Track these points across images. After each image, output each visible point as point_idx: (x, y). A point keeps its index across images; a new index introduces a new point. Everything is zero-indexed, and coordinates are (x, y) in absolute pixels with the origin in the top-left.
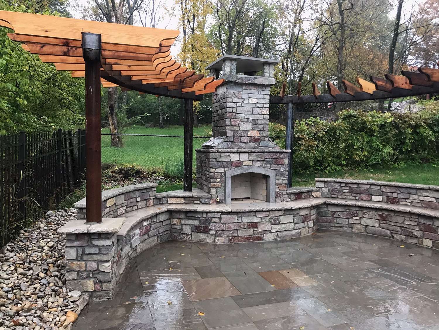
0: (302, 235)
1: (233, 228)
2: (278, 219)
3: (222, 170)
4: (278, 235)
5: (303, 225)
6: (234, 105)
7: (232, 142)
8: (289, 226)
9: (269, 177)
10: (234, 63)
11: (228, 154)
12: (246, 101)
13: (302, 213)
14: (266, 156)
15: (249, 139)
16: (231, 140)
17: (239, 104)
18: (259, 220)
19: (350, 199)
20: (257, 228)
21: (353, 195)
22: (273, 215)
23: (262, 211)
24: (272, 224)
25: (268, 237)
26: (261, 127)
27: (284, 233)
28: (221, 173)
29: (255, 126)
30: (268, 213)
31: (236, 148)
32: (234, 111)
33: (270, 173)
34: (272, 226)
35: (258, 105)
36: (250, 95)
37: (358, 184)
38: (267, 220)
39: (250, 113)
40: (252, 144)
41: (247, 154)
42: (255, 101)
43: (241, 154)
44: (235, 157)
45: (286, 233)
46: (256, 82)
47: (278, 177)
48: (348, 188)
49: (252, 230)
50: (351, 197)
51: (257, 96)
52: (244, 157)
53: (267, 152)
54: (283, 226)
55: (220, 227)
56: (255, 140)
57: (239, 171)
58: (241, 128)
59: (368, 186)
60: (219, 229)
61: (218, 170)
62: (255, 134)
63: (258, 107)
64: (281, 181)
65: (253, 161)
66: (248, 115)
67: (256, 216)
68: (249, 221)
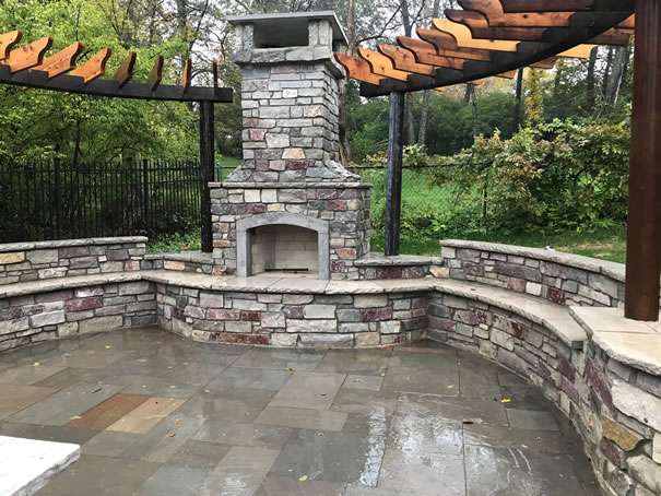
0: (360, 345)
1: (217, 317)
2: (300, 310)
3: (230, 218)
4: (299, 338)
5: (364, 326)
6: (255, 104)
7: (254, 170)
8: (327, 324)
9: (316, 232)
10: (249, 29)
11: (239, 191)
12: (277, 95)
13: (361, 303)
14: (311, 194)
15: (283, 164)
16: (251, 165)
17: (263, 102)
18: (262, 307)
19: (495, 286)
20: (259, 321)
21: (500, 277)
22: (291, 302)
23: (266, 293)
24: (286, 318)
25: (279, 340)
26: (307, 141)
27: (315, 336)
28: (230, 223)
29: (296, 139)
30: (279, 297)
31: (261, 180)
32: (255, 114)
33: (319, 226)
34: (288, 320)
35: (300, 100)
36: (285, 84)
37: (506, 255)
38: (278, 308)
39: (285, 116)
40: (291, 173)
41: (275, 192)
42: (293, 94)
43: (263, 191)
44: (252, 197)
45: (320, 337)
46: (290, 57)
47: (333, 235)
48: (493, 263)
49: (249, 323)
50: (497, 282)
51: (297, 84)
52: (269, 196)
53: (311, 187)
54: (313, 323)
55: (198, 313)
56: (297, 165)
57: (260, 221)
58: (270, 145)
59: (521, 261)
60: (196, 316)
61: (224, 218)
62: (295, 154)
63: (300, 105)
64: (340, 242)
65: (285, 203)
66: (281, 121)
67: (257, 300)
68: (245, 308)
